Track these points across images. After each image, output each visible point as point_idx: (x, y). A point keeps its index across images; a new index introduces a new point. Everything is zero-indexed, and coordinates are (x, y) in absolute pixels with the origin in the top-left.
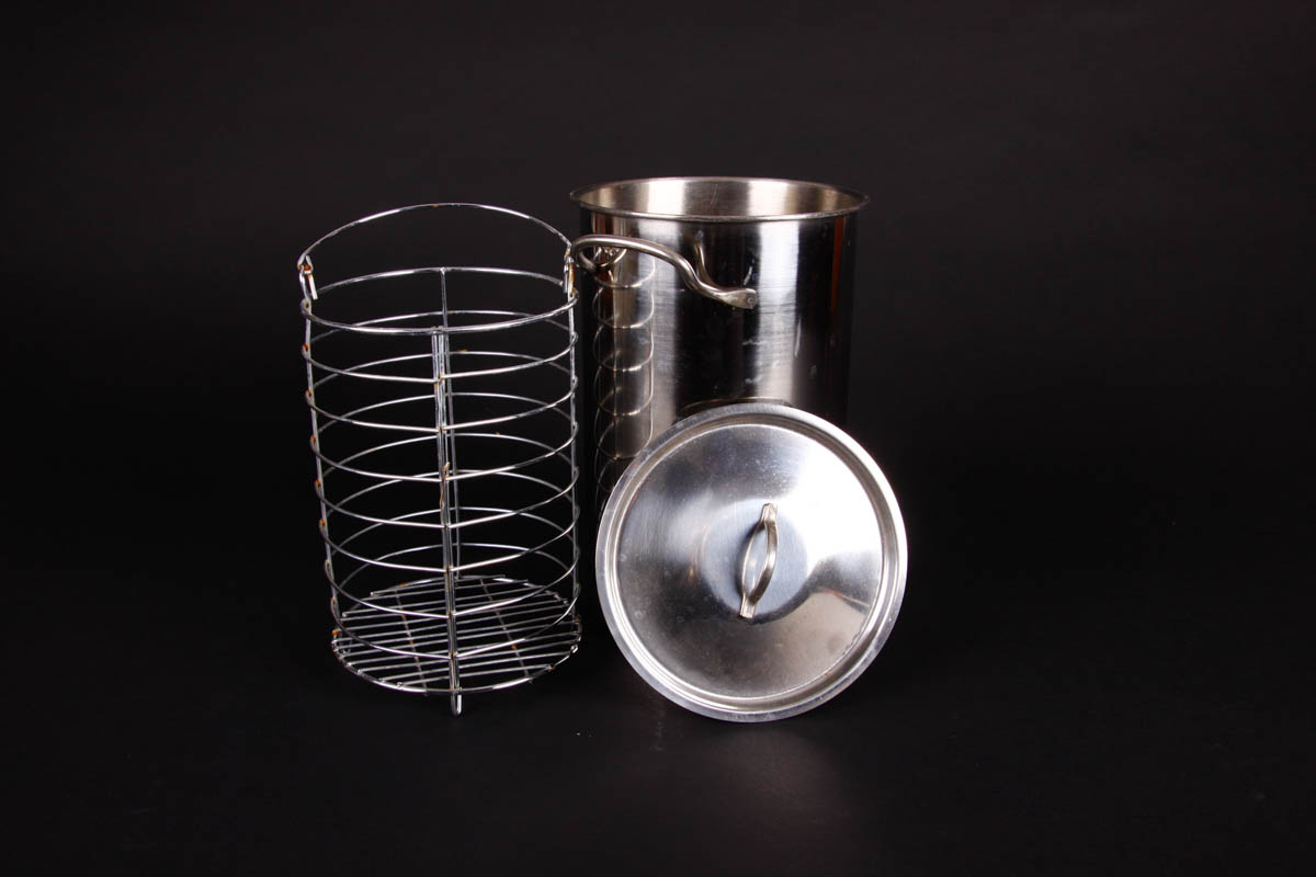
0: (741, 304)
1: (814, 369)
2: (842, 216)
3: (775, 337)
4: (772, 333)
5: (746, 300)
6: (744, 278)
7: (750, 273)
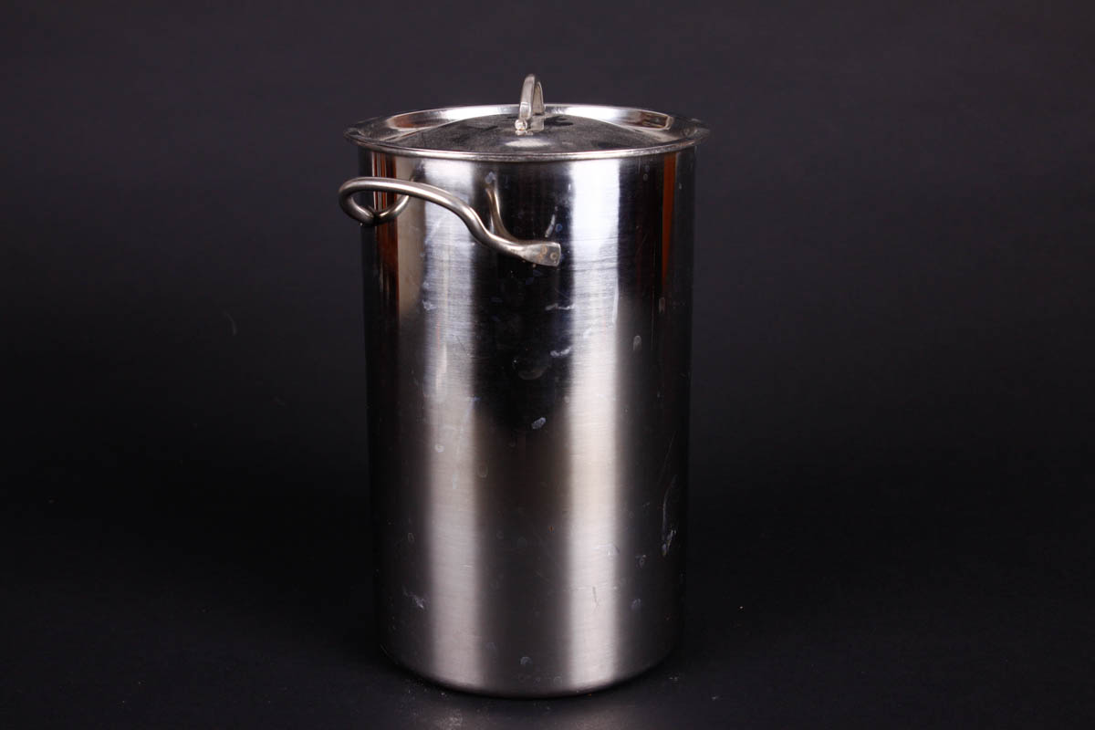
0: (542, 261)
1: (637, 340)
2: (674, 152)
3: (592, 299)
4: (589, 295)
5: (548, 256)
6: (546, 228)
7: (553, 222)
